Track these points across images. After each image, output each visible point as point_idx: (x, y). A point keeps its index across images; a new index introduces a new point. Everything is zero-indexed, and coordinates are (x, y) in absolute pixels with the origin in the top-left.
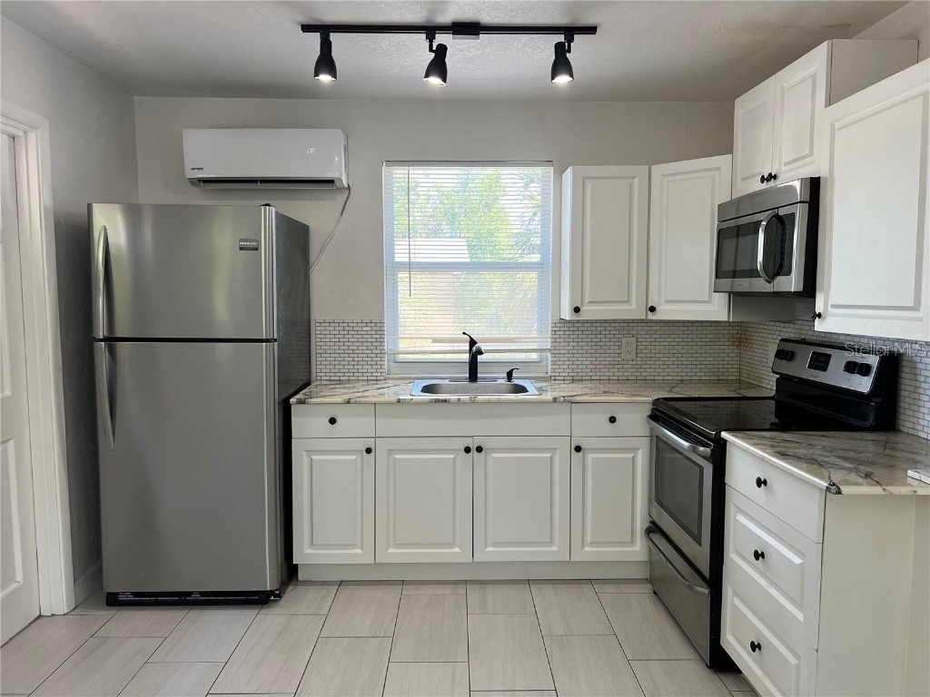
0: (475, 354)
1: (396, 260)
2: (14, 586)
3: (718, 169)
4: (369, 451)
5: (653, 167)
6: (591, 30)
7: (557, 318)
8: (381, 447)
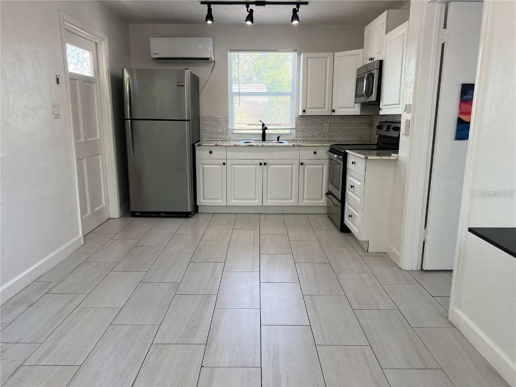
0: (264, 129)
1: (233, 91)
2: (102, 206)
3: (358, 54)
4: (224, 164)
5: (335, 53)
6: (306, 3)
7: (298, 116)
8: (229, 163)
